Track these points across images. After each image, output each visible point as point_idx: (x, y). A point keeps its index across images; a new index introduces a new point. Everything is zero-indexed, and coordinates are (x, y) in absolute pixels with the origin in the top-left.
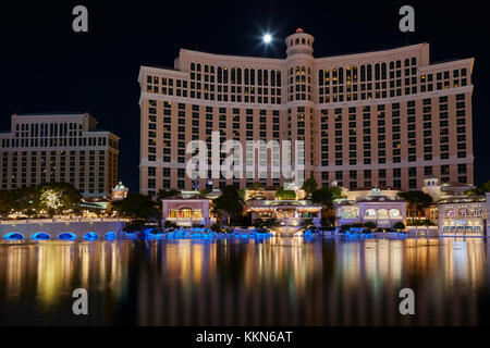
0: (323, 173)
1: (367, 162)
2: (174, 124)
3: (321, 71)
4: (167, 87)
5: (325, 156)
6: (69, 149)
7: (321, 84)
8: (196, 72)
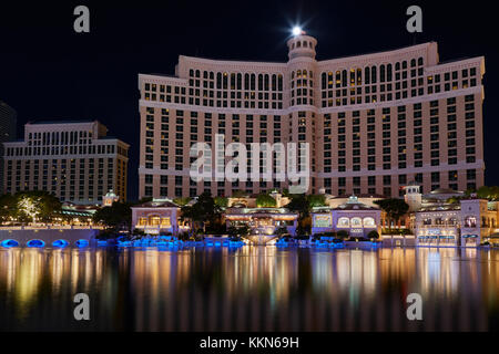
0: (325, 179)
1: (371, 168)
2: (172, 132)
3: (324, 74)
4: (165, 94)
5: (328, 162)
6: (78, 156)
7: (324, 87)
8: (195, 78)
